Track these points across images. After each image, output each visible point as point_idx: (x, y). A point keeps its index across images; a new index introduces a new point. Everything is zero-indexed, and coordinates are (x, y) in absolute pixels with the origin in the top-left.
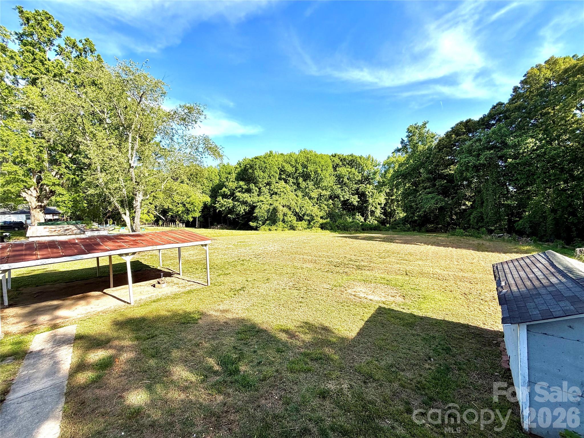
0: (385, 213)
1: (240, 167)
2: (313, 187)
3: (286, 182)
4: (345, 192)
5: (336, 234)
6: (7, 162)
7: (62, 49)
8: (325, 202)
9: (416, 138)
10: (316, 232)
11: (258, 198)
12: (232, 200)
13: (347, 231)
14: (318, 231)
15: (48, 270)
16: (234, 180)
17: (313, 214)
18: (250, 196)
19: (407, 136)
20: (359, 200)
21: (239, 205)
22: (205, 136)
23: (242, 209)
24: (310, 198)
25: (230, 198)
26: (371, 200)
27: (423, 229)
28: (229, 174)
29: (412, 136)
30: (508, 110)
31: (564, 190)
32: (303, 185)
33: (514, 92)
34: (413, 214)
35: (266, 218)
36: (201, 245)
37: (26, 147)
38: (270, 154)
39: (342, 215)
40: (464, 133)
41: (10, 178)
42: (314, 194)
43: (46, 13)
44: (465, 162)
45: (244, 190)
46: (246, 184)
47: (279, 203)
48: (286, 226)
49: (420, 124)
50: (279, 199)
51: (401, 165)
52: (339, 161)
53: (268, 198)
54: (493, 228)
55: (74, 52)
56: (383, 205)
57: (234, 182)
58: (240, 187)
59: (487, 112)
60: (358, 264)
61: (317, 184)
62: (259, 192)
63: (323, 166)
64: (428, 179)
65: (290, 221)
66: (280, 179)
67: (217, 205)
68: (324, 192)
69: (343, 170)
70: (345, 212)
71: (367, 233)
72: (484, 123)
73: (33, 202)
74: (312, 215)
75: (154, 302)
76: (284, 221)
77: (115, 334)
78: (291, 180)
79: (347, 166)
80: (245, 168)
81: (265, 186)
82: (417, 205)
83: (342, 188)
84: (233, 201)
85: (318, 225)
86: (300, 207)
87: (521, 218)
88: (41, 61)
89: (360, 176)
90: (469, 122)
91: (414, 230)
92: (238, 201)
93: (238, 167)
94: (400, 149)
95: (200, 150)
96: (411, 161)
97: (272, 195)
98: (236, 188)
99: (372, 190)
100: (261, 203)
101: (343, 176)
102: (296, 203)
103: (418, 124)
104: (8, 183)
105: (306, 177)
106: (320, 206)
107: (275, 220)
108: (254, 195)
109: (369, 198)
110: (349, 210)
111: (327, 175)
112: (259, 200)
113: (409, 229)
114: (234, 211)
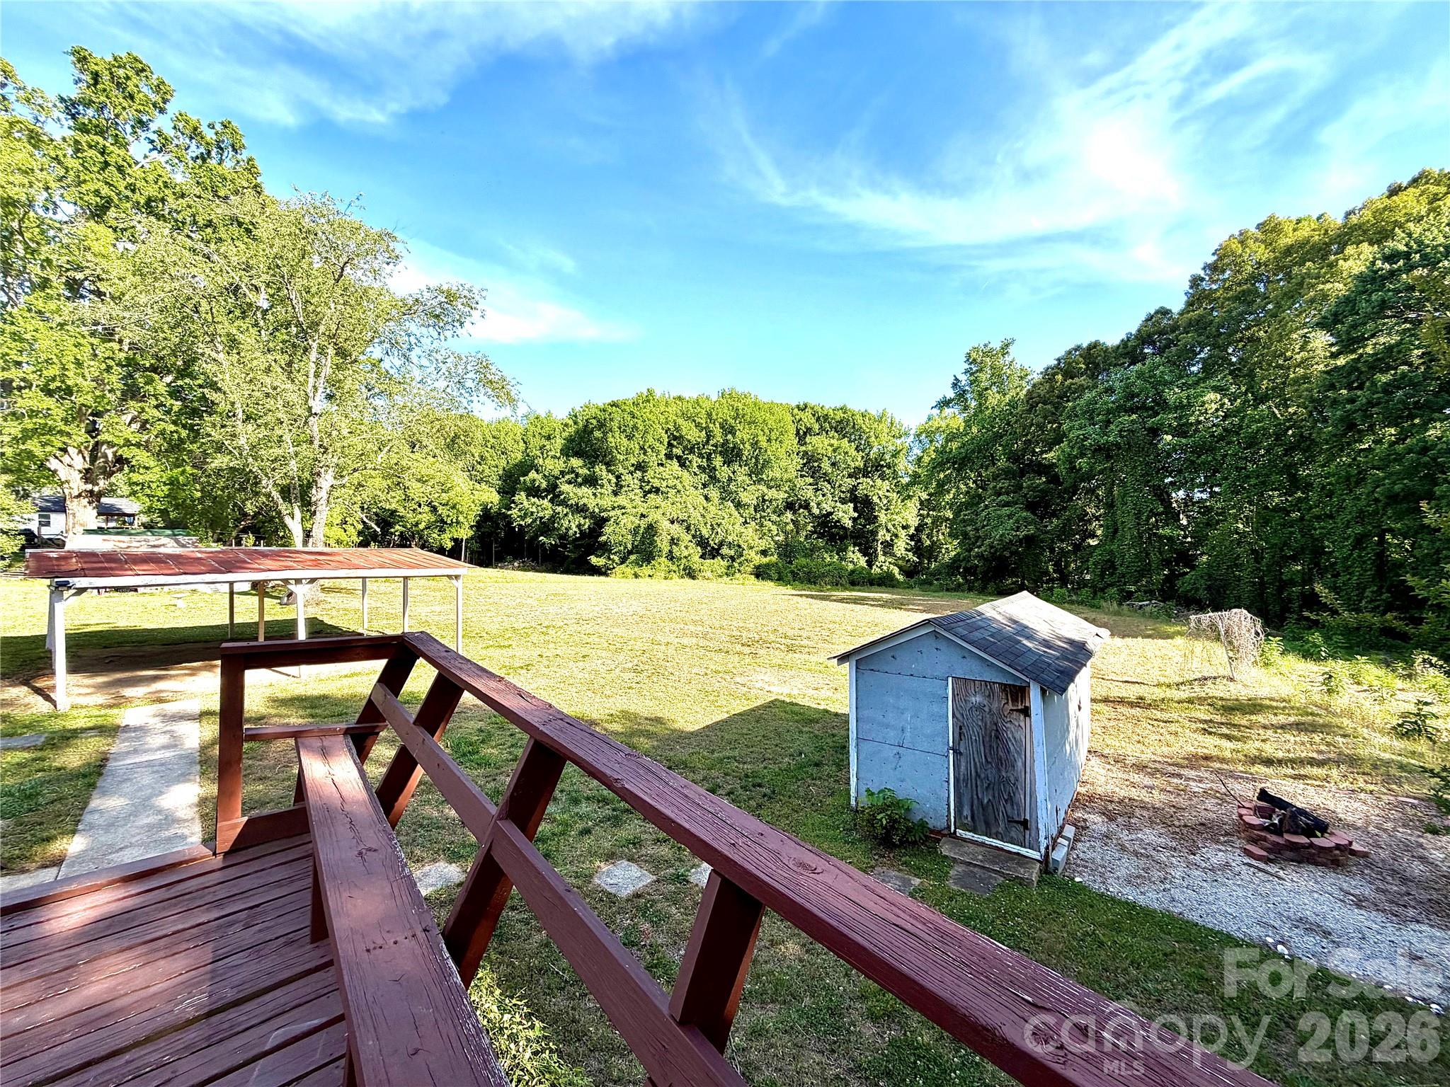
0: (918, 549)
1: (575, 423)
2: (746, 478)
3: (682, 465)
4: (824, 495)
5: (789, 590)
6: (30, 387)
7: (166, 139)
8: (774, 517)
9: (984, 377)
10: (743, 584)
11: (614, 499)
12: (552, 501)
13: (815, 583)
14: (747, 582)
16: (558, 455)
17: (741, 543)
18: (594, 494)
19: (967, 372)
20: (856, 515)
21: (566, 515)
22: (479, 355)
23: (573, 524)
24: (738, 505)
25: (546, 496)
26: (883, 518)
27: (991, 587)
28: (549, 438)
29: (976, 372)
30: (1174, 328)
31: (1281, 510)
32: (724, 472)
33: (1191, 287)
34: (970, 551)
35: (630, 547)
36: (448, 576)
37: (76, 359)
38: (649, 398)
39: (813, 549)
40: (1082, 375)
41: (35, 424)
42: (748, 497)
43: (136, 60)
44: (1078, 437)
45: (580, 480)
46: (585, 466)
47: (661, 513)
48: (675, 568)
49: (996, 345)
50: (663, 504)
51: (951, 437)
52: (813, 421)
53: (638, 500)
54: (1133, 588)
55: (193, 147)
56: (913, 528)
57: (559, 458)
58: (572, 471)
59: (1133, 328)
61: (757, 472)
62: (617, 485)
63: (771, 430)
64: (1007, 473)
65: (686, 557)
66: (669, 456)
67: (514, 513)
68: (771, 494)
69: (820, 443)
70: (821, 543)
71: (859, 591)
72: (1130, 351)
73: (77, 484)
74: (739, 546)
76: (671, 557)
77: (273, 711)
78: (696, 461)
79: (832, 433)
80: (586, 426)
81: (631, 473)
82: (977, 530)
83: (817, 484)
84: (553, 503)
85: (749, 569)
86: (712, 525)
87: (1193, 567)
88: (120, 169)
89: (859, 459)
90: (1095, 347)
91: (970, 590)
92: (564, 503)
93: (571, 422)
94: (951, 401)
95: (467, 385)
96: (975, 430)
97: (646, 493)
98: (562, 473)
99: (887, 494)
100: (619, 512)
101: (820, 456)
102: (703, 516)
103: (990, 346)
104: (27, 435)
105: (731, 454)
106: (762, 526)
107: (651, 552)
108: (603, 491)
109: (879, 511)
110: (832, 538)
111: (781, 452)
112: (616, 505)
113: (959, 585)
114: (554, 529)
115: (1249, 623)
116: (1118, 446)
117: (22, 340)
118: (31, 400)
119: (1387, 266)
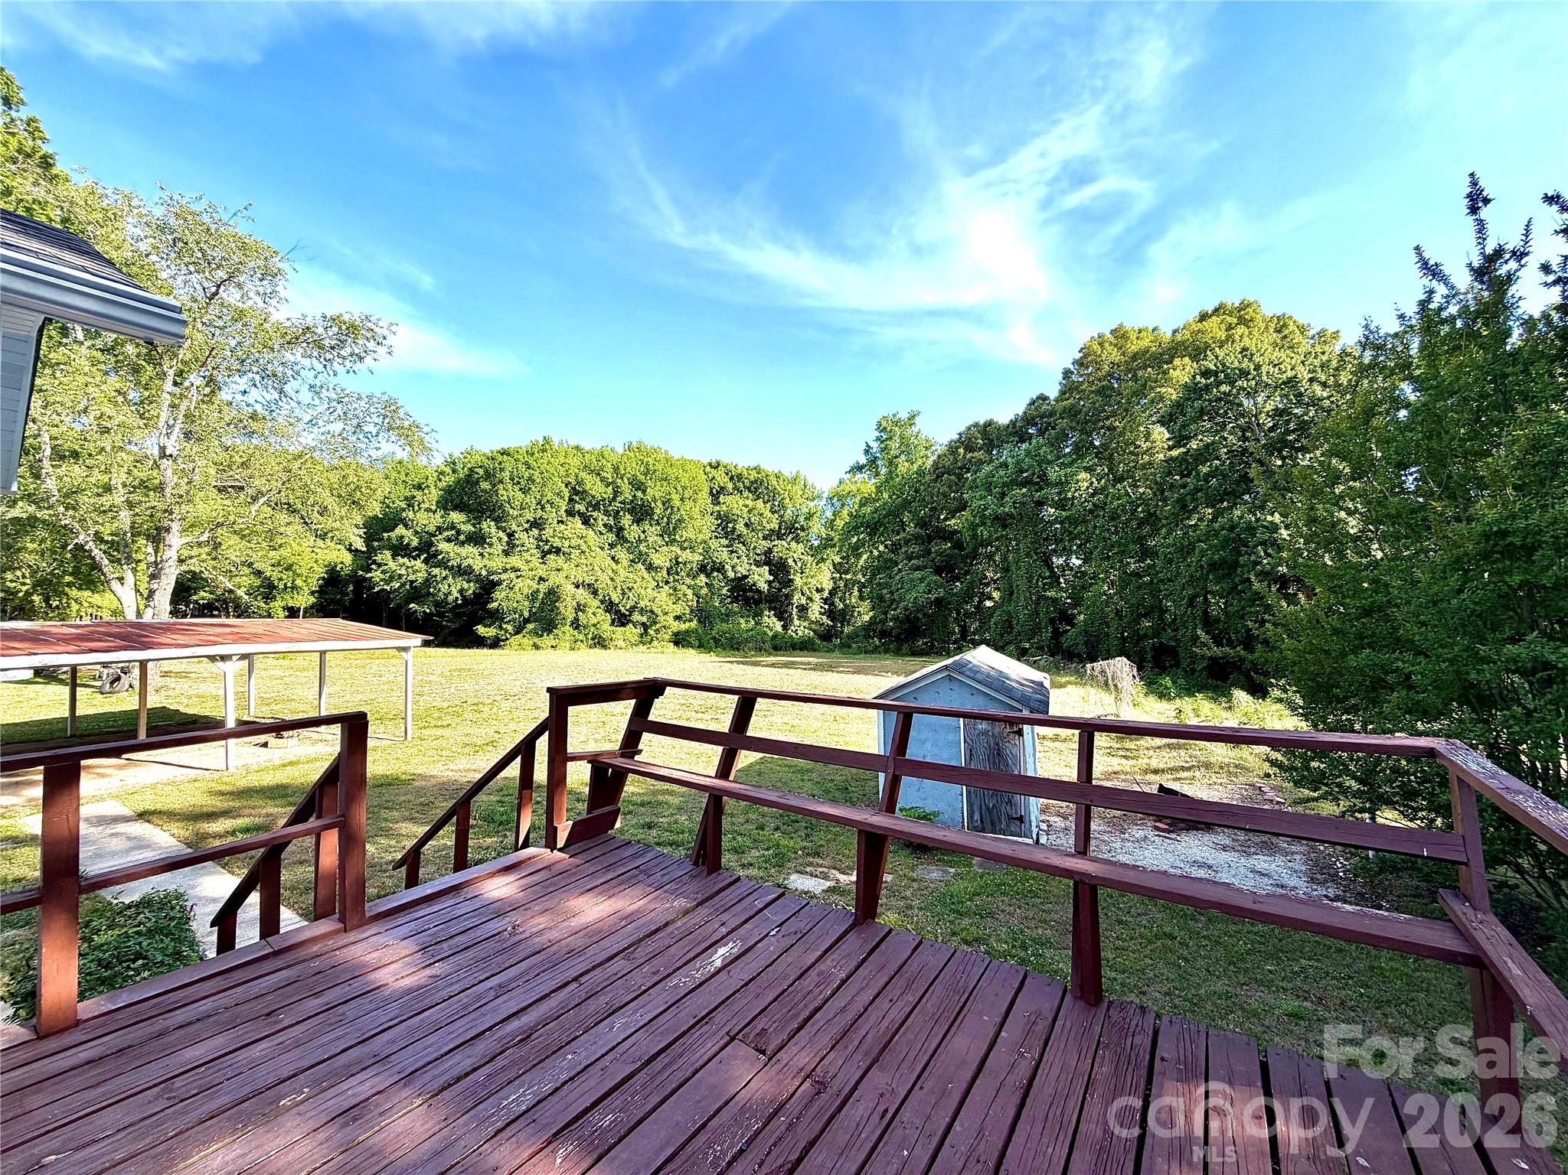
0: (831, 613)
1: (454, 471)
2: (659, 540)
3: (586, 522)
4: (738, 558)
5: (712, 657)
8: (688, 581)
9: (894, 445)
10: (662, 653)
11: (505, 560)
12: (426, 562)
13: (738, 650)
14: (666, 650)
16: (433, 508)
17: (655, 609)
18: (481, 554)
19: (878, 439)
20: (771, 578)
21: (445, 578)
22: (386, 397)
23: (453, 589)
24: (650, 568)
25: (419, 556)
26: (798, 581)
27: (905, 648)
28: (419, 487)
29: (887, 439)
30: (1052, 414)
31: (1136, 575)
32: (633, 532)
33: (1064, 378)
34: (886, 614)
35: (526, 614)
38: (545, 446)
39: (728, 614)
40: (980, 449)
42: (661, 559)
45: (462, 537)
46: (469, 521)
47: (564, 576)
48: (581, 637)
49: (904, 415)
50: (565, 566)
51: (864, 502)
52: (727, 479)
53: (536, 562)
54: (1027, 645)
56: (827, 592)
57: (435, 512)
58: (452, 527)
59: (1020, 410)
61: (669, 533)
62: (508, 543)
63: (684, 488)
64: (917, 537)
65: (594, 625)
66: (570, 513)
67: (376, 575)
68: (686, 555)
69: (734, 503)
70: (735, 607)
71: (783, 656)
72: (1017, 431)
74: (652, 611)
76: (576, 624)
78: (601, 518)
79: (746, 493)
80: (469, 476)
81: (526, 530)
82: (892, 593)
83: (732, 546)
84: (427, 564)
85: (667, 637)
86: (622, 590)
87: (1073, 625)
89: (775, 521)
90: (990, 425)
91: (886, 652)
92: (443, 564)
93: (448, 470)
94: (863, 466)
95: (366, 429)
96: (886, 495)
97: (544, 554)
98: (439, 529)
99: (802, 557)
100: (513, 575)
101: (735, 517)
102: (612, 579)
103: (898, 416)
105: (642, 513)
106: (675, 590)
107: (553, 620)
108: (492, 550)
109: (794, 575)
110: (747, 602)
111: (696, 512)
112: (508, 566)
113: (876, 647)
114: (429, 594)
115: (1127, 669)
116: (1012, 516)
119: (1203, 380)
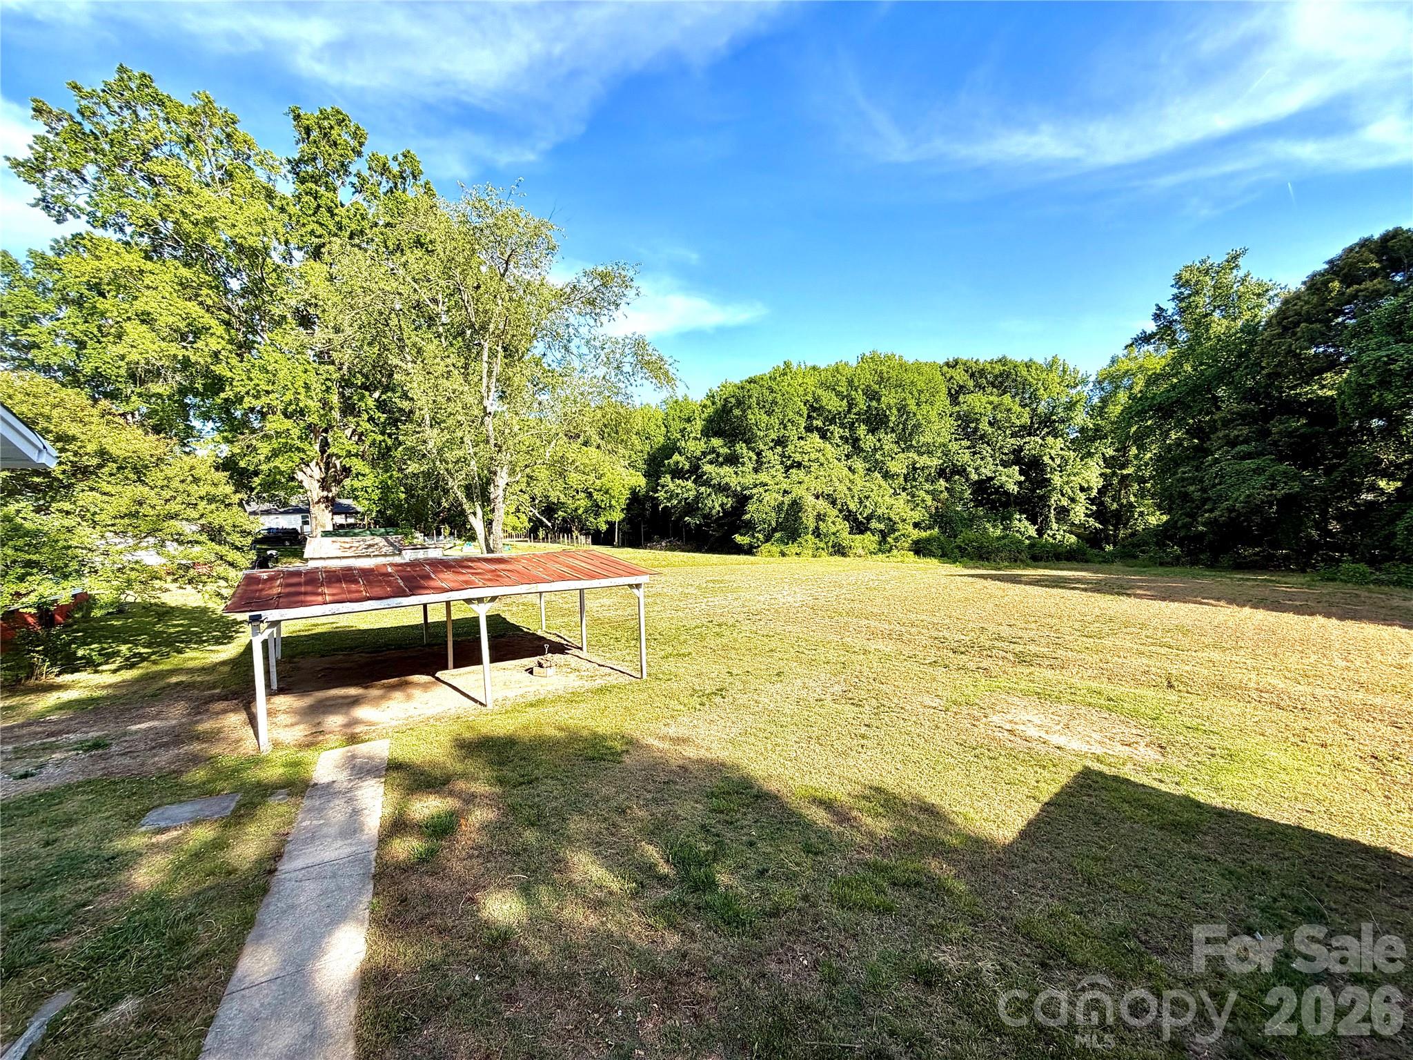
0: (1101, 514)
1: (713, 403)
2: (895, 446)
3: (823, 437)
4: (982, 459)
5: (957, 569)
6: (274, 413)
7: (364, 180)
8: (927, 486)
9: (1203, 301)
10: (902, 562)
11: (755, 477)
12: (695, 482)
13: (988, 560)
14: (906, 560)
15: (338, 625)
16: (699, 436)
17: (892, 516)
18: (736, 473)
19: (1175, 297)
20: (1023, 478)
21: (709, 495)
22: (636, 336)
23: (716, 504)
25: (690, 477)
26: (1057, 480)
27: (1225, 559)
28: (689, 420)
29: (1190, 296)
32: (868, 441)
34: (1193, 516)
35: (774, 524)
36: (629, 585)
37: (305, 383)
38: (786, 370)
39: (972, 519)
40: (1374, 274)
41: (279, 443)
42: (897, 466)
43: (338, 112)
44: (1379, 359)
45: (721, 459)
46: (726, 445)
47: (805, 488)
48: (822, 545)
49: (1218, 259)
50: (806, 479)
51: (1153, 380)
52: (967, 377)
53: (780, 476)
55: (384, 183)
56: (1095, 491)
57: (700, 440)
58: (713, 451)
60: (1018, 648)
61: (905, 438)
62: (757, 462)
63: (920, 392)
64: (1244, 417)
65: (834, 534)
66: (809, 429)
67: (661, 495)
68: (923, 461)
69: (977, 401)
70: (981, 511)
71: (1045, 568)
73: (316, 492)
74: (890, 519)
75: (532, 705)
76: (817, 533)
77: (459, 767)
78: (837, 431)
79: (989, 390)
80: (725, 406)
81: (771, 448)
82: (1204, 490)
83: (974, 447)
84: (696, 484)
85: (907, 545)
86: (860, 498)
88: (330, 210)
89: (1026, 415)
91: (1193, 563)
92: (707, 483)
93: (709, 403)
94: (1152, 335)
95: (625, 369)
96: (1188, 368)
97: (788, 469)
98: (704, 454)
99: (1061, 452)
100: (761, 490)
101: (978, 416)
102: (849, 489)
103: (1210, 261)
104: (275, 453)
106: (913, 496)
107: (796, 530)
108: (744, 469)
109: (1051, 473)
110: (993, 507)
111: (933, 415)
112: (758, 482)
113: (1178, 558)
114: (698, 508)
117: (267, 372)
118: (276, 423)
